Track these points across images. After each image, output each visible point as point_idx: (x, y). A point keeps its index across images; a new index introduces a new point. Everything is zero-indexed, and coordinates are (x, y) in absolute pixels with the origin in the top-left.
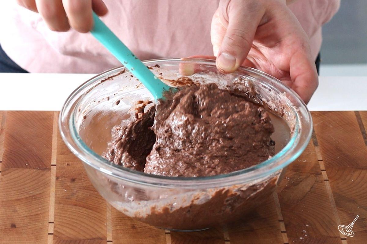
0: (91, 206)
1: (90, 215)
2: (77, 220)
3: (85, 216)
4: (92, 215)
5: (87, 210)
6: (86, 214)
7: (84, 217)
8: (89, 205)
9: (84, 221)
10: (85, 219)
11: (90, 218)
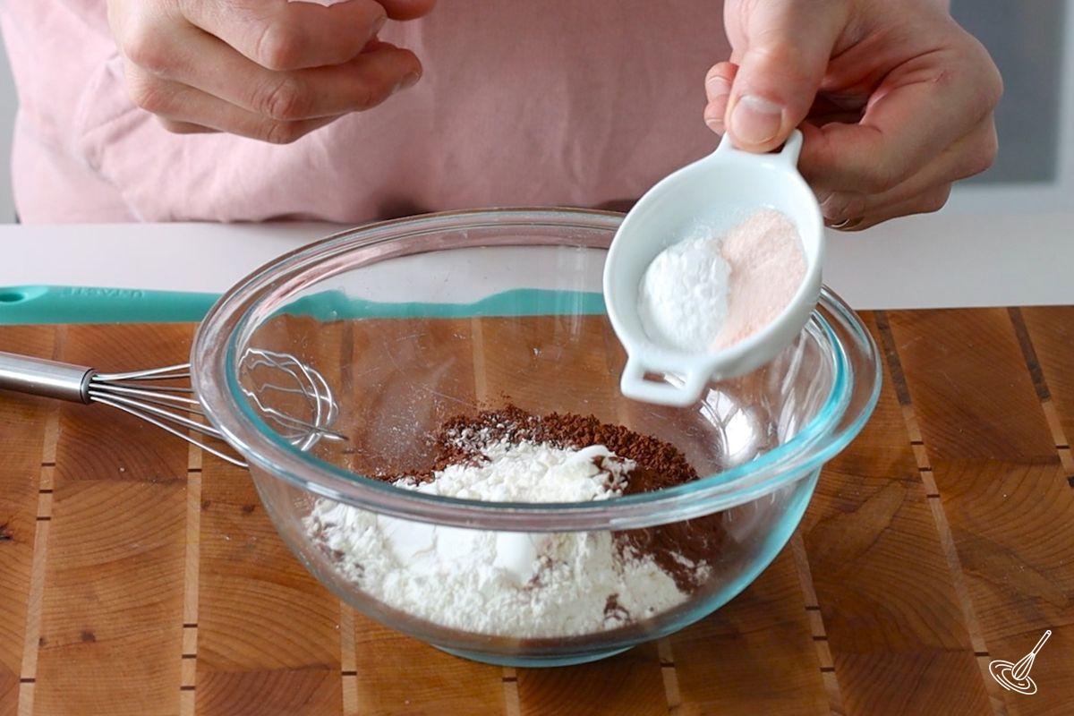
0: (297, 578)
1: (294, 604)
2: (260, 617)
3: (281, 605)
4: (301, 603)
5: (286, 589)
6: (283, 600)
7: (280, 610)
8: (293, 576)
9: (280, 620)
10: (281, 613)
11: (296, 611)
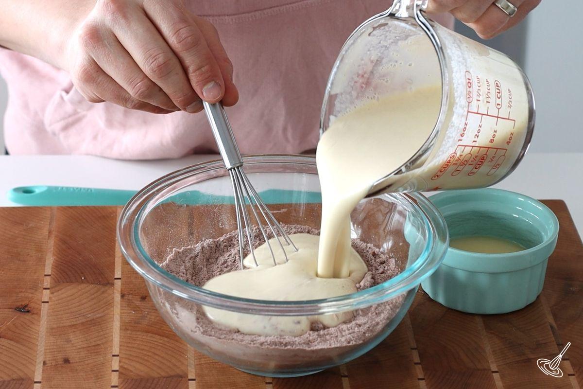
0: (167, 332)
1: (165, 345)
2: (149, 351)
3: (159, 346)
4: (168, 345)
5: (162, 338)
6: (160, 343)
7: (159, 348)
8: (165, 332)
9: (158, 353)
10: (159, 350)
11: (167, 349)
